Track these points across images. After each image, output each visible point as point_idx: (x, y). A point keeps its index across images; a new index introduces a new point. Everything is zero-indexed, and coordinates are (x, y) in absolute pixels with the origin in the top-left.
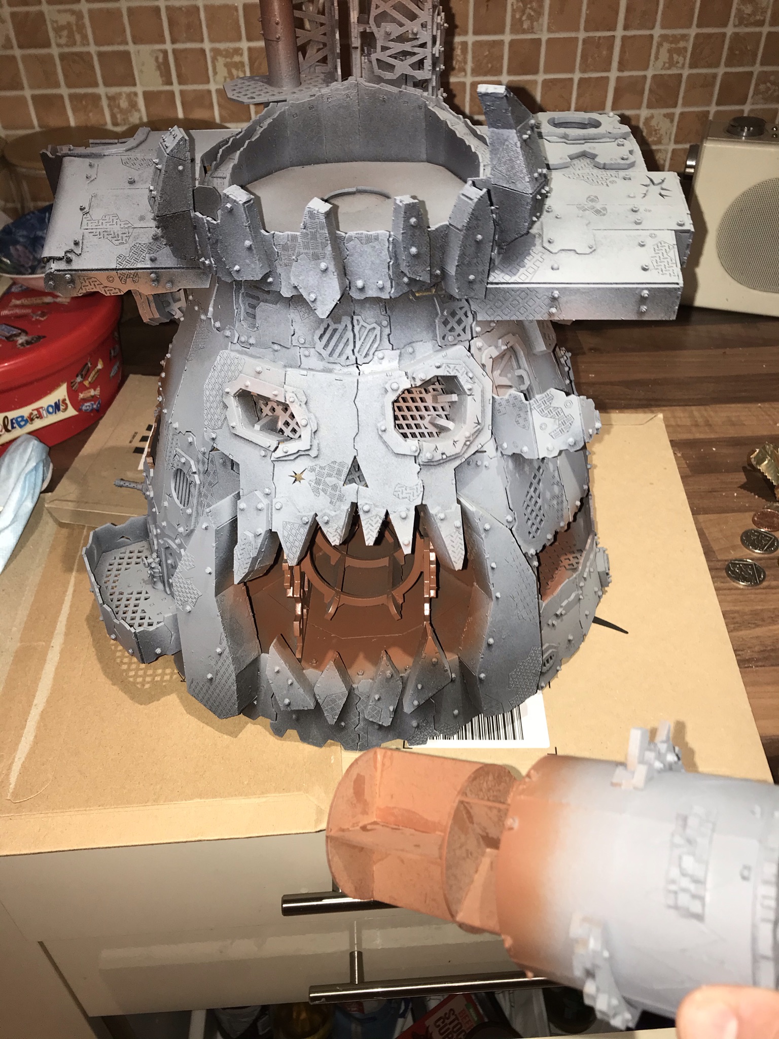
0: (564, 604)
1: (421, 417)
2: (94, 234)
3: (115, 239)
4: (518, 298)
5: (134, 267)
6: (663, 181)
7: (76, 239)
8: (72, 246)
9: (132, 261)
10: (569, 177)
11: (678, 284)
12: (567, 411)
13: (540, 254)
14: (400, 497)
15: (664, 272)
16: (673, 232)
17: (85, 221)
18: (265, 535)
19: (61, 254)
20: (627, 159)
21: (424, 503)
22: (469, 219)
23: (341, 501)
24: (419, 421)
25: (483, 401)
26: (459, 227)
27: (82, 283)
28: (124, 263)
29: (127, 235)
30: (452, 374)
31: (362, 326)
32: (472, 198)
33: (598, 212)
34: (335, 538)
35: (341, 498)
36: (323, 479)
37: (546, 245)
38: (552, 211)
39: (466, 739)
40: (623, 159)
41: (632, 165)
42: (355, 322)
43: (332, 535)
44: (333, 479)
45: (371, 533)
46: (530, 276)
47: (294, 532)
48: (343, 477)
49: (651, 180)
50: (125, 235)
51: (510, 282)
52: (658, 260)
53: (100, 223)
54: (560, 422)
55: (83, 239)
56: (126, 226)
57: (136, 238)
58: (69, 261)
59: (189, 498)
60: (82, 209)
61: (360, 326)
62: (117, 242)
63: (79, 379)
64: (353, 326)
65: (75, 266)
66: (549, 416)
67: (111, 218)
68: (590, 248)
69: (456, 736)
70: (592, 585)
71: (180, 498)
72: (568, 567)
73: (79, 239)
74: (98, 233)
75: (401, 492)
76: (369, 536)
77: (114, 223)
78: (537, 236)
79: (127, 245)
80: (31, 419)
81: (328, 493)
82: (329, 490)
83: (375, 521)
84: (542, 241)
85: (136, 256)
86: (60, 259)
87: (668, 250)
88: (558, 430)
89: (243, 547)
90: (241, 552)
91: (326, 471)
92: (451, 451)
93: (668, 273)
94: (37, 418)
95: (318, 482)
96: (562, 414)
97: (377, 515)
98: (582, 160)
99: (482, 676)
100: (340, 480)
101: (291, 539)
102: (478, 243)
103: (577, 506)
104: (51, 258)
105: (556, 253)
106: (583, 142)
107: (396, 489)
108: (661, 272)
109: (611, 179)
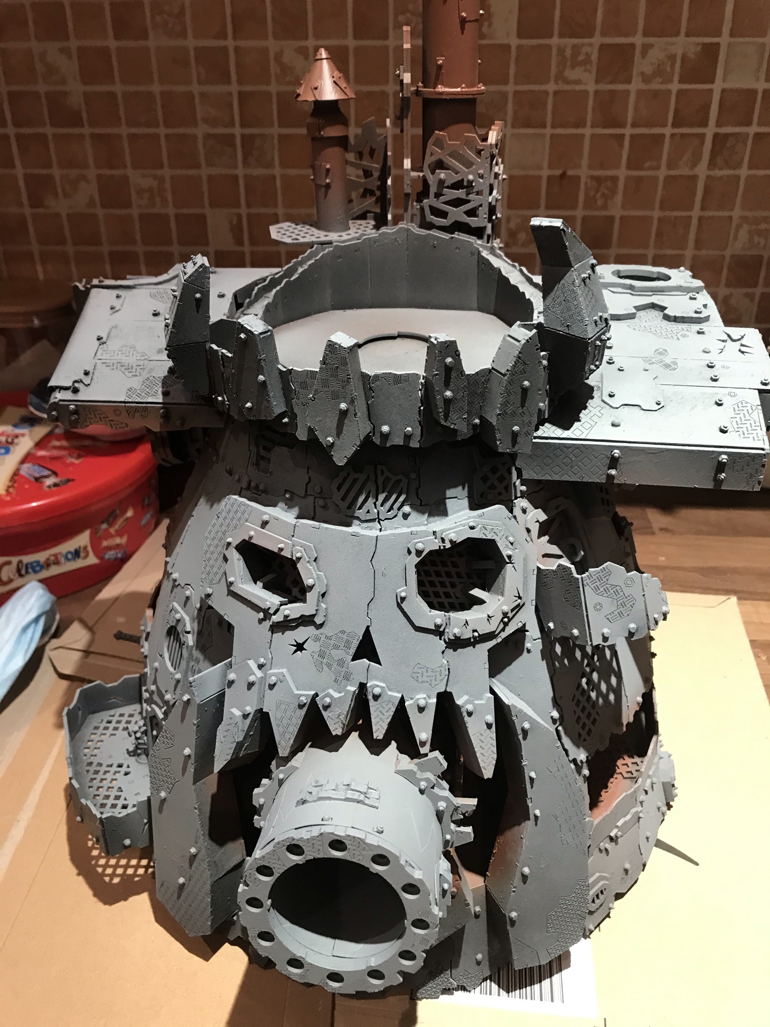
0: (619, 824)
1: (453, 585)
2: (108, 364)
3: (129, 371)
4: (571, 456)
5: (144, 401)
6: (742, 337)
7: (86, 369)
8: (81, 376)
9: (143, 394)
10: (635, 329)
11: (763, 449)
12: (627, 592)
13: (599, 408)
14: (420, 681)
15: (746, 435)
16: (757, 391)
17: (100, 351)
18: (254, 716)
19: (68, 383)
20: (700, 313)
21: (448, 690)
22: (515, 362)
23: (348, 680)
24: (449, 589)
25: (525, 571)
26: (503, 371)
27: (86, 415)
28: (134, 396)
29: (142, 367)
30: (489, 537)
31: (387, 477)
32: (520, 339)
33: (667, 366)
34: (337, 726)
35: (347, 677)
36: (328, 651)
37: (607, 399)
38: (613, 363)
39: (490, 994)
40: (696, 312)
41: (707, 319)
42: (379, 473)
43: (333, 722)
44: (339, 652)
45: (381, 723)
46: (586, 432)
47: (289, 713)
48: (352, 651)
49: (729, 336)
50: (140, 367)
51: (561, 437)
52: (739, 422)
53: (116, 354)
54: (619, 604)
55: (94, 369)
56: (142, 358)
57: (151, 370)
58: (76, 391)
59: (180, 661)
60: (99, 339)
61: (384, 476)
62: (130, 375)
63: (104, 526)
64: (376, 477)
65: (81, 396)
66: (605, 595)
67: (128, 349)
68: (658, 404)
69: (478, 989)
70: (656, 798)
71: (171, 659)
72: (626, 775)
73: (89, 368)
74: (111, 364)
75: (420, 674)
76: (378, 726)
77: (131, 354)
78: (595, 388)
79: (141, 377)
80: (47, 565)
81: (333, 669)
82: (335, 665)
83: (387, 708)
84: (602, 395)
85: (147, 390)
86: (67, 389)
87: (750, 411)
88: (616, 613)
89: (228, 727)
90: (226, 734)
91: (332, 642)
92: (485, 629)
93: (751, 436)
94: (54, 564)
95: (322, 655)
96: (622, 594)
97: (389, 701)
98: (649, 312)
99: (514, 914)
100: (348, 653)
101: (285, 722)
102: (525, 391)
103: (638, 704)
104: (57, 387)
105: (617, 408)
106: (651, 293)
107: (415, 671)
108: (743, 436)
109: (683, 332)
